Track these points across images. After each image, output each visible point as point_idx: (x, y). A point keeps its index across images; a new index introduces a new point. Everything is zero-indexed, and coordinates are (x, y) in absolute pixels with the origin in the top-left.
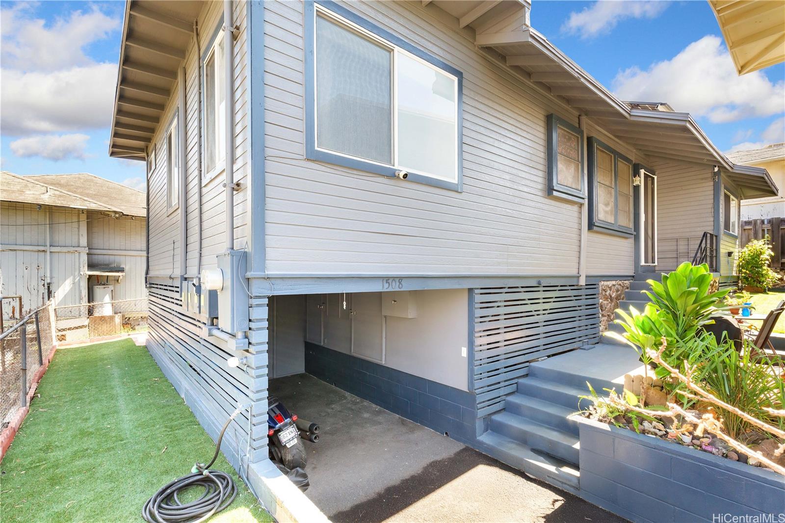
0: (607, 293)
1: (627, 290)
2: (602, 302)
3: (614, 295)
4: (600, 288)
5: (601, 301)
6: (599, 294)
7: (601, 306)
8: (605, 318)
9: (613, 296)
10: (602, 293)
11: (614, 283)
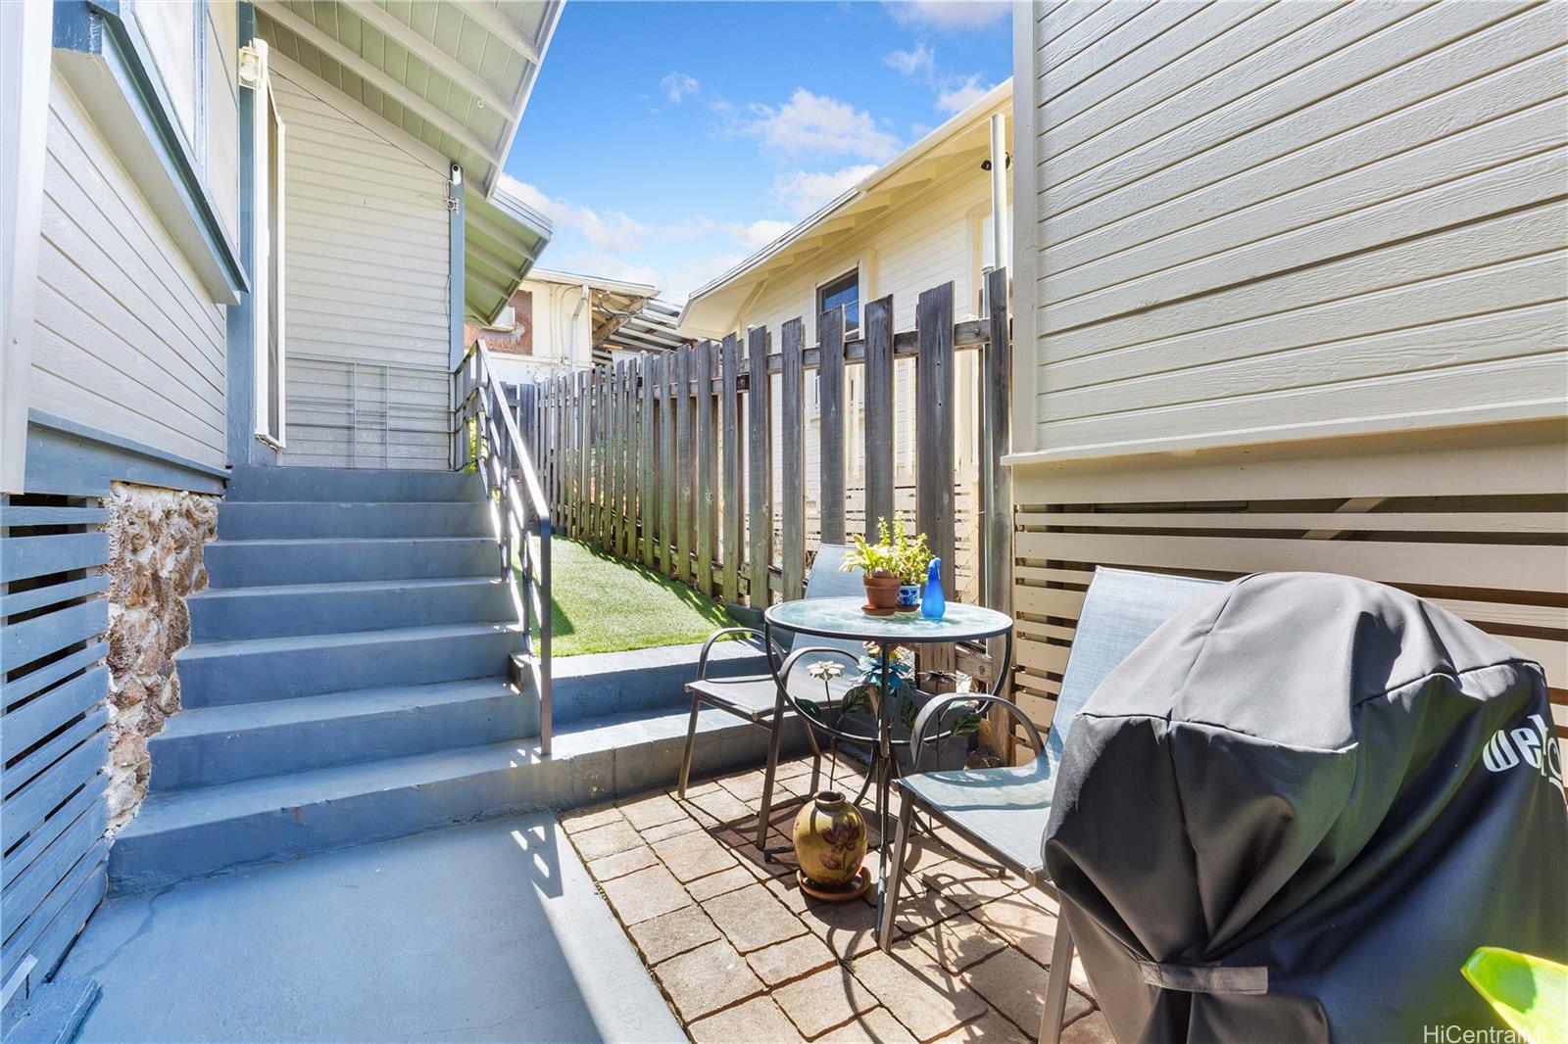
0: (144, 558)
1: (210, 541)
2: (120, 618)
3: (168, 569)
4: (113, 530)
5: (114, 610)
6: (102, 567)
7: (117, 649)
8: (135, 715)
9: (164, 574)
10: (120, 561)
11: (169, 500)
